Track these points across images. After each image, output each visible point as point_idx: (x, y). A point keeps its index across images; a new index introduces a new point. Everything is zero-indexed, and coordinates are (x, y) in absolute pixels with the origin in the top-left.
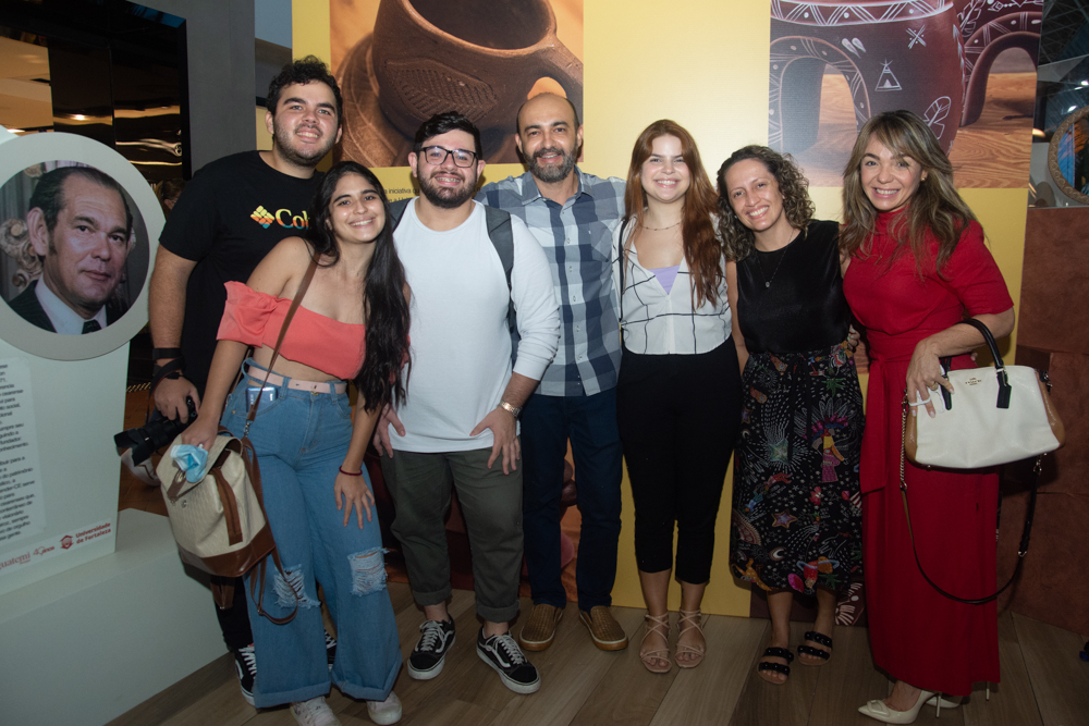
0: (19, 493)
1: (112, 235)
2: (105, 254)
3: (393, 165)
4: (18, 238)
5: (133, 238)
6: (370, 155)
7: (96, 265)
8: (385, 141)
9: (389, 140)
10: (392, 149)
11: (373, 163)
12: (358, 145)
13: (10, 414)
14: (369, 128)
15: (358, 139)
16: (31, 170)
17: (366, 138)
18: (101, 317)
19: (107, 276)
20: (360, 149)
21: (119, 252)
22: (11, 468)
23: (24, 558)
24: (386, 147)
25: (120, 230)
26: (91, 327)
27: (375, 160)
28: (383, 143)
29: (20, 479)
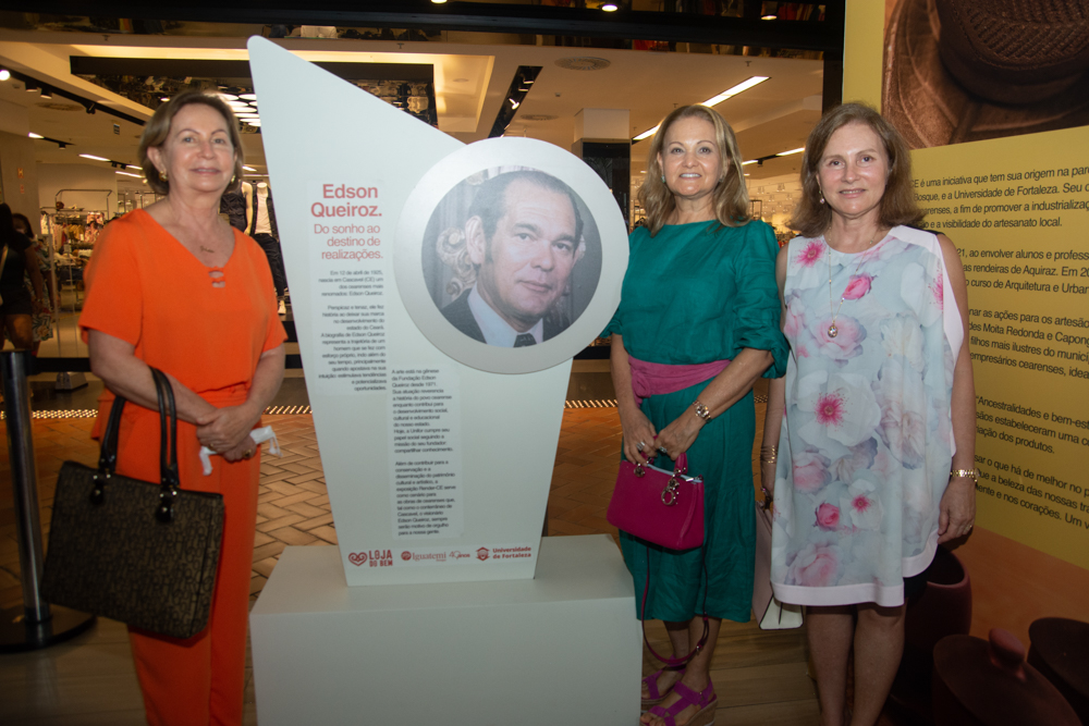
0: (441, 494)
1: (557, 243)
2: (546, 263)
3: (951, 142)
4: (455, 247)
5: (582, 247)
6: (923, 129)
7: (536, 276)
8: (943, 106)
9: (948, 104)
10: (951, 117)
11: (925, 141)
12: (909, 117)
13: (438, 417)
14: (925, 90)
15: (910, 108)
16: (472, 178)
17: (920, 105)
18: (537, 331)
19: (548, 287)
20: (912, 121)
21: (564, 262)
22: (436, 469)
23: (441, 557)
24: (944, 115)
25: (566, 238)
26: (525, 341)
27: (929, 137)
28: (940, 110)
29: (443, 481)
